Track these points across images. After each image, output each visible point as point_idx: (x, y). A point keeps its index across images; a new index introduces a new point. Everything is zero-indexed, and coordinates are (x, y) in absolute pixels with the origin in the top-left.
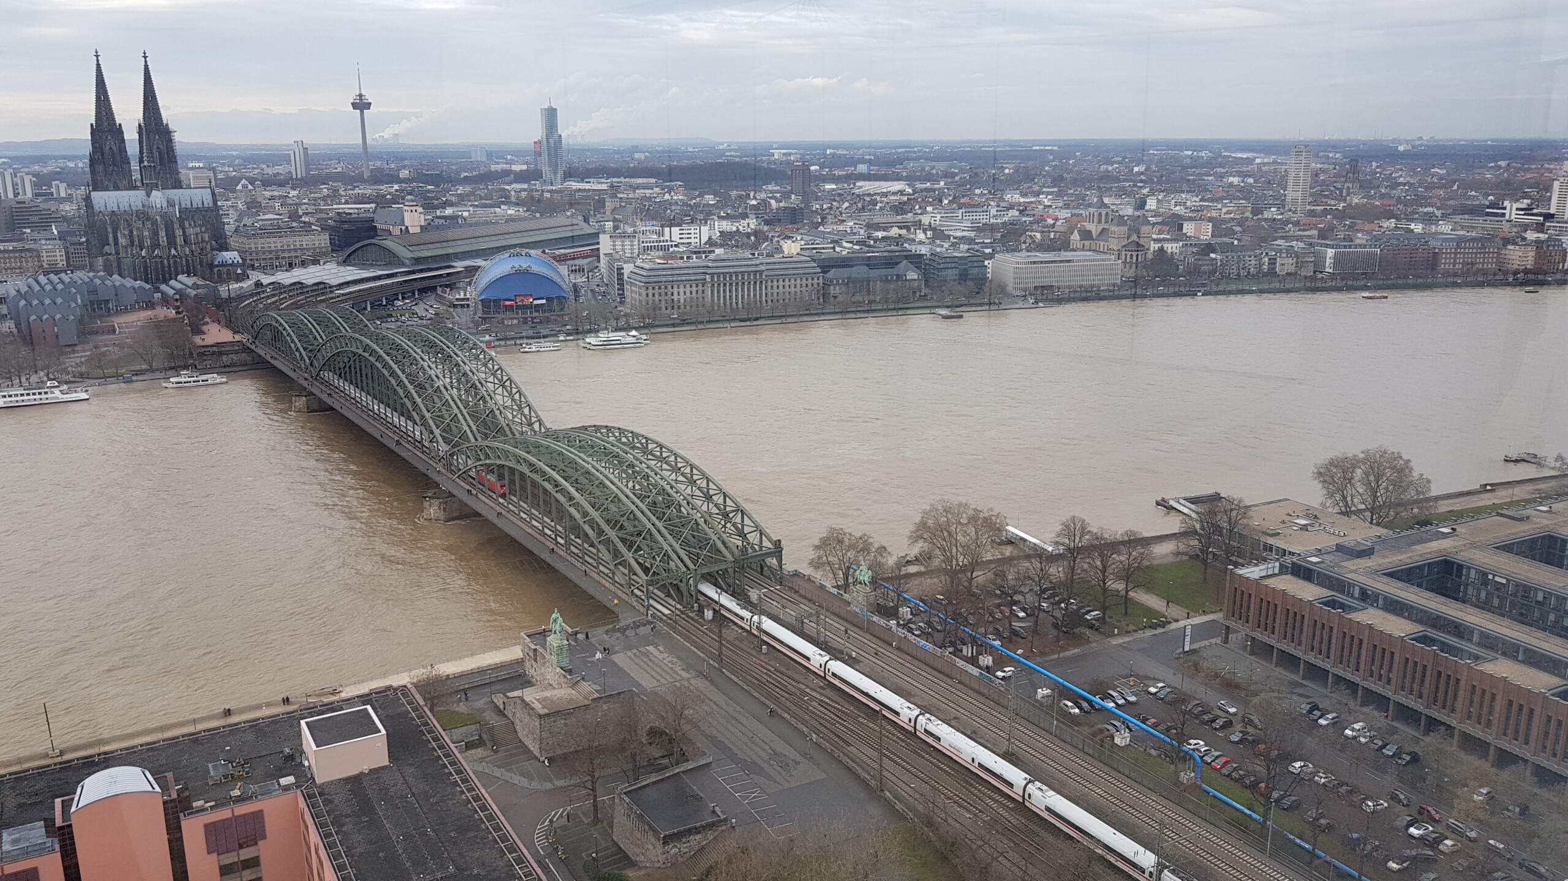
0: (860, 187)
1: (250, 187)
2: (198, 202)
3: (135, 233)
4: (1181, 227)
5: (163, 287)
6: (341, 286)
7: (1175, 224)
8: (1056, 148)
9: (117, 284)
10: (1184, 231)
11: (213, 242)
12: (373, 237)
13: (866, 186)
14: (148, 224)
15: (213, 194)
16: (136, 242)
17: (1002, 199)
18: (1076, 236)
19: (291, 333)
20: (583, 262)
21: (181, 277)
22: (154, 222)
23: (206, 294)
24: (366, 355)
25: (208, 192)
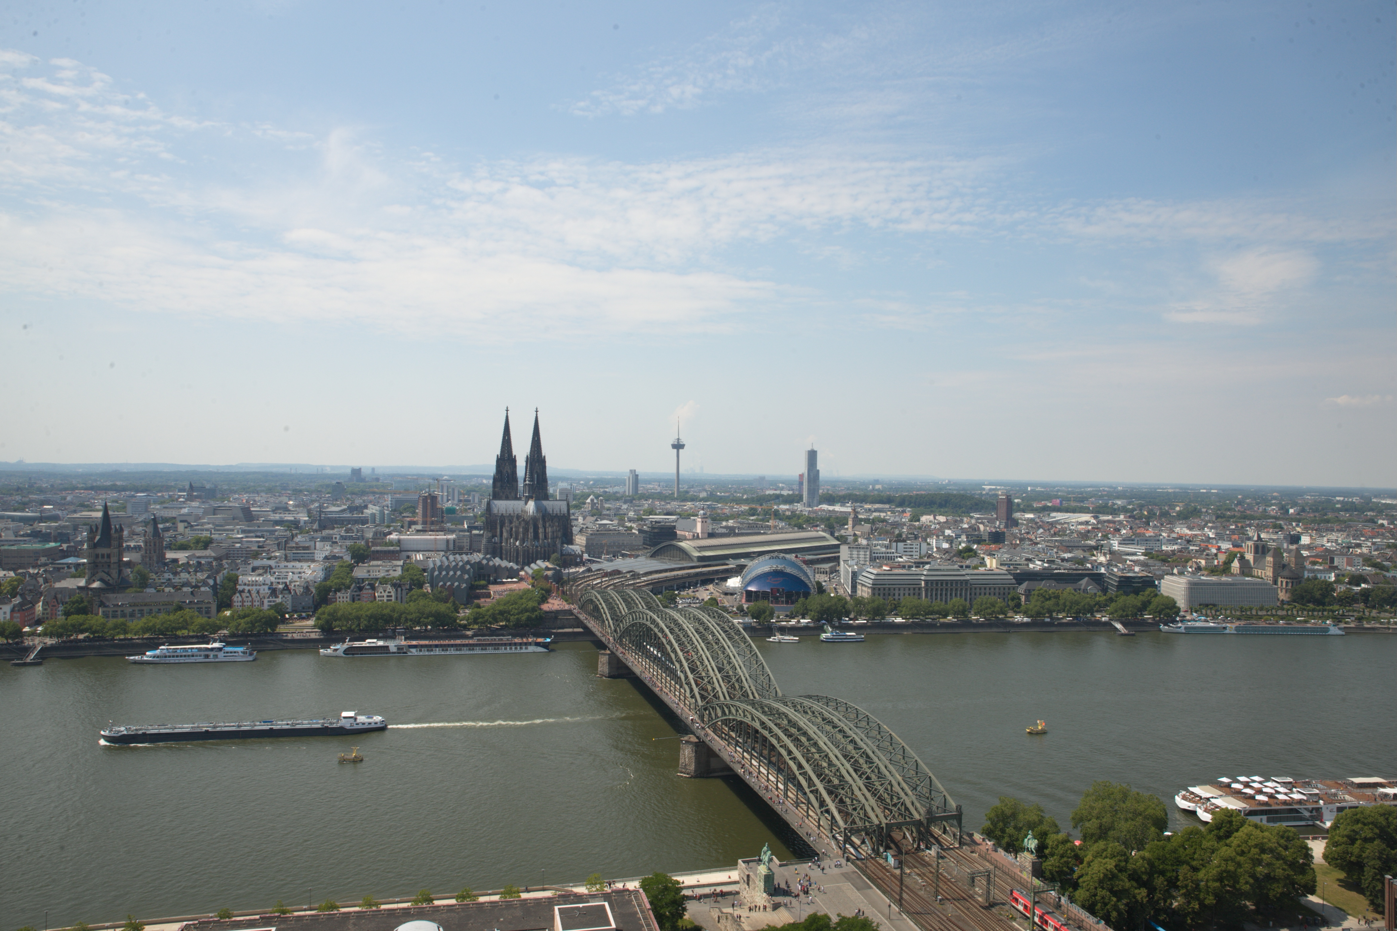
0: (1055, 517)
1: (595, 501)
2: (557, 511)
3: (514, 530)
5: (526, 568)
6: (647, 574)
7: (1327, 557)
8: (1220, 492)
9: (497, 564)
11: (564, 539)
12: (673, 540)
13: (1058, 517)
14: (523, 524)
15: (568, 505)
16: (514, 536)
17: (1172, 531)
18: (1237, 564)
19: (605, 607)
20: (827, 566)
21: (539, 562)
22: (527, 523)
23: (553, 575)
24: (652, 626)
25: (565, 503)
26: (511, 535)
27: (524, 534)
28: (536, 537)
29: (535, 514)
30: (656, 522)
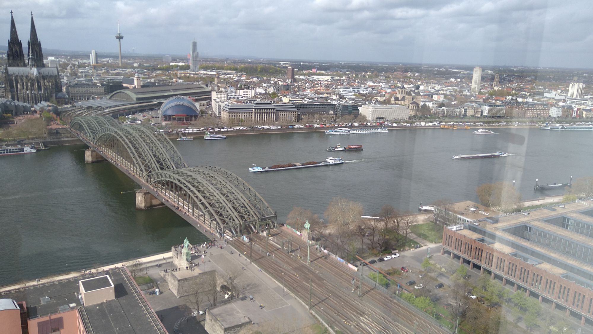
0: (313, 78)
1: (73, 68)
2: (51, 73)
3: (25, 84)
4: (432, 97)
5: (35, 106)
6: (108, 107)
7: (430, 96)
8: (387, 65)
9: (16, 104)
10: (433, 98)
11: (56, 88)
12: (121, 89)
13: (316, 77)
14: (30, 81)
15: (57, 70)
16: (25, 88)
17: (366, 84)
18: (393, 99)
19: (86, 126)
20: (205, 102)
21: (43, 102)
22: (33, 80)
23: (53, 109)
24: (116, 135)
25: (56, 69)
26: (23, 88)
27: (31, 87)
28: (39, 88)
29: (37, 75)
30: (111, 79)
